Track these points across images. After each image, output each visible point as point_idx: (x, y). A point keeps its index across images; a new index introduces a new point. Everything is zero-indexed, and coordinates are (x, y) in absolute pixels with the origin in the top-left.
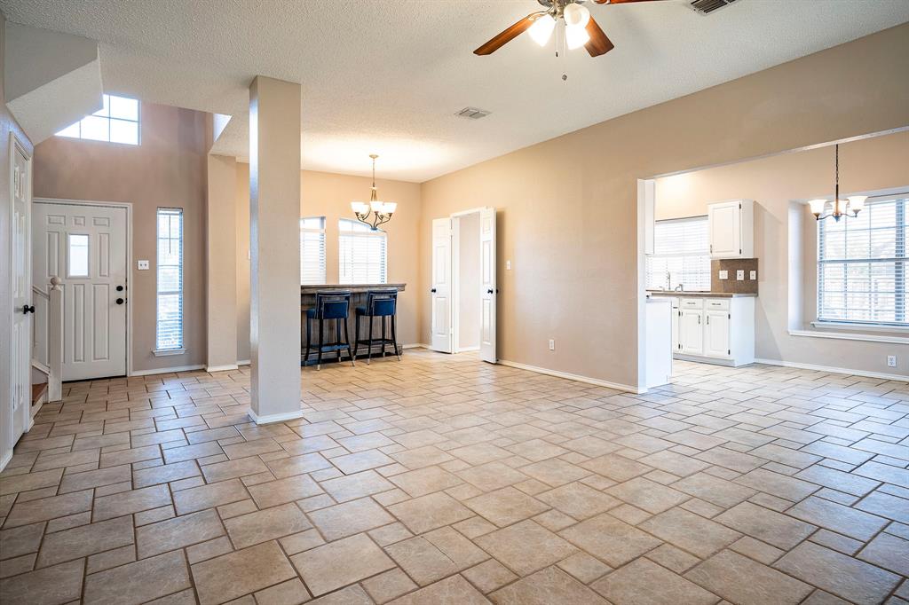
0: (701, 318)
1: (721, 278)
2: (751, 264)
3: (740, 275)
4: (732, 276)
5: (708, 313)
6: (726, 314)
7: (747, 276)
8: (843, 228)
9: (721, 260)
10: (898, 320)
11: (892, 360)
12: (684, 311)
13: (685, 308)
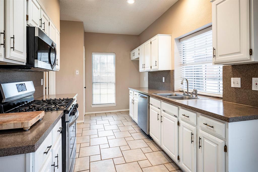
1: (233, 86)
4: (247, 83)
12: (181, 122)
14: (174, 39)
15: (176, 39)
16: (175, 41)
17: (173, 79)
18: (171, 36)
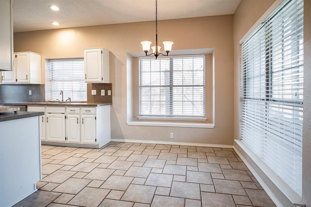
0: (79, 119)
1: (92, 94)
2: (108, 86)
3: (103, 93)
4: (99, 92)
5: (83, 116)
6: (94, 116)
7: (106, 93)
8: (149, 70)
9: (93, 84)
10: (171, 114)
11: (172, 135)
12: (68, 116)
13: (69, 114)
14: (45, 59)
15: (46, 59)
16: (45, 61)
17: (44, 92)
18: (41, 55)
